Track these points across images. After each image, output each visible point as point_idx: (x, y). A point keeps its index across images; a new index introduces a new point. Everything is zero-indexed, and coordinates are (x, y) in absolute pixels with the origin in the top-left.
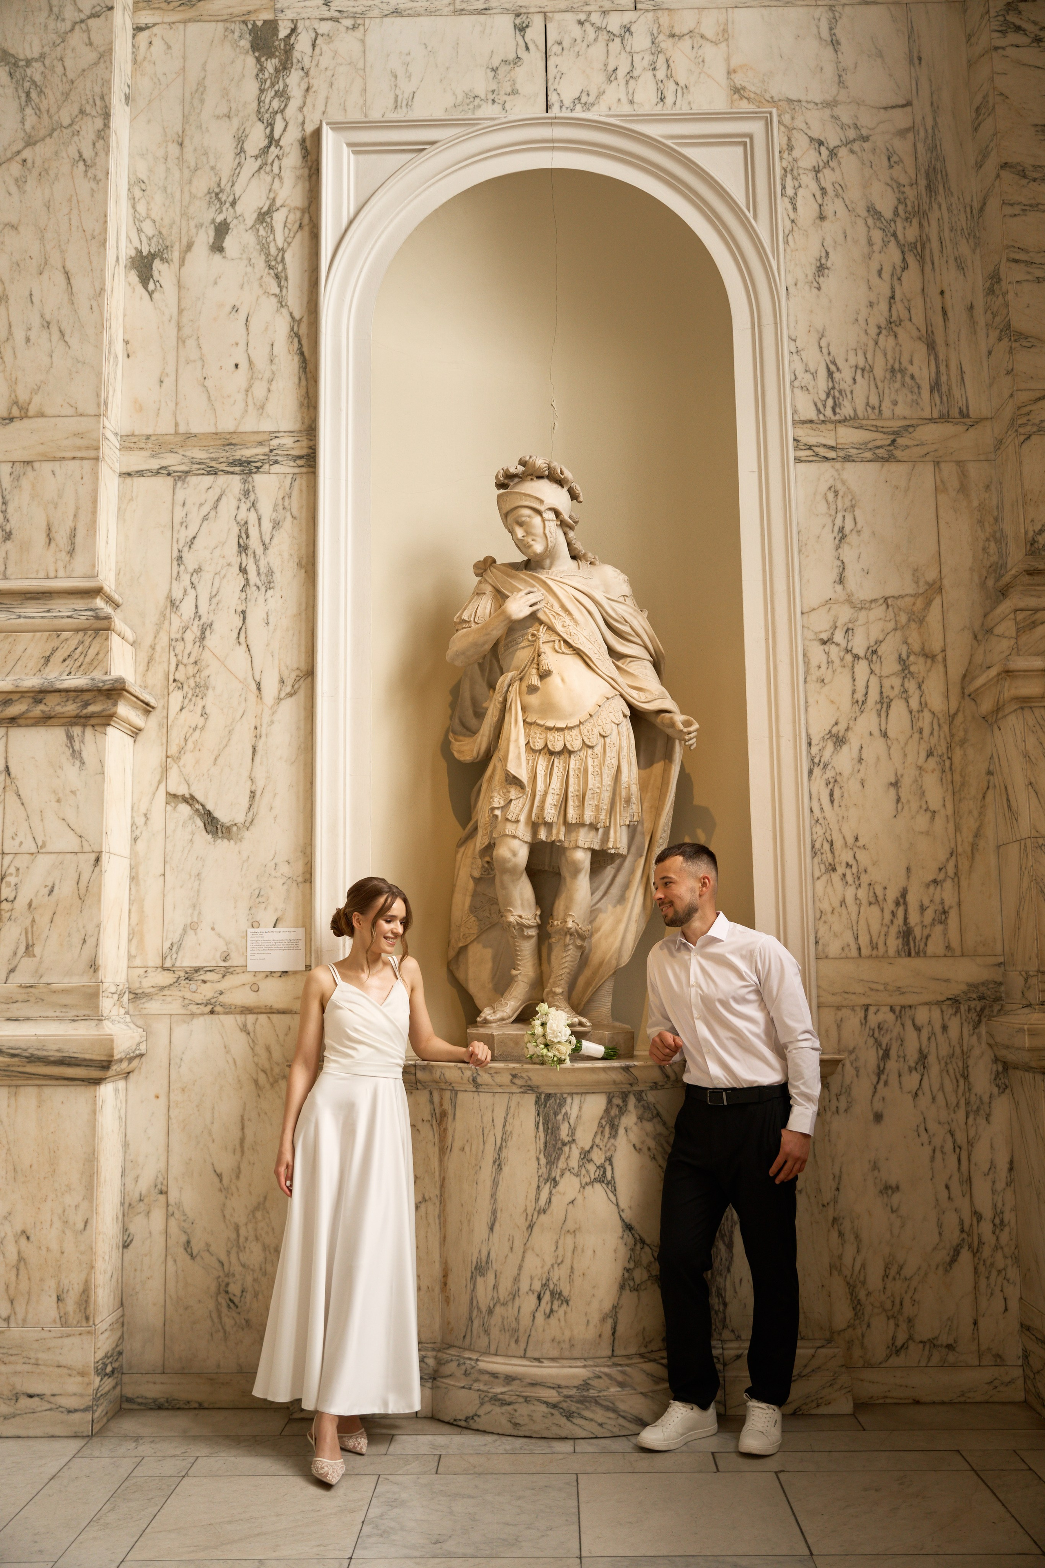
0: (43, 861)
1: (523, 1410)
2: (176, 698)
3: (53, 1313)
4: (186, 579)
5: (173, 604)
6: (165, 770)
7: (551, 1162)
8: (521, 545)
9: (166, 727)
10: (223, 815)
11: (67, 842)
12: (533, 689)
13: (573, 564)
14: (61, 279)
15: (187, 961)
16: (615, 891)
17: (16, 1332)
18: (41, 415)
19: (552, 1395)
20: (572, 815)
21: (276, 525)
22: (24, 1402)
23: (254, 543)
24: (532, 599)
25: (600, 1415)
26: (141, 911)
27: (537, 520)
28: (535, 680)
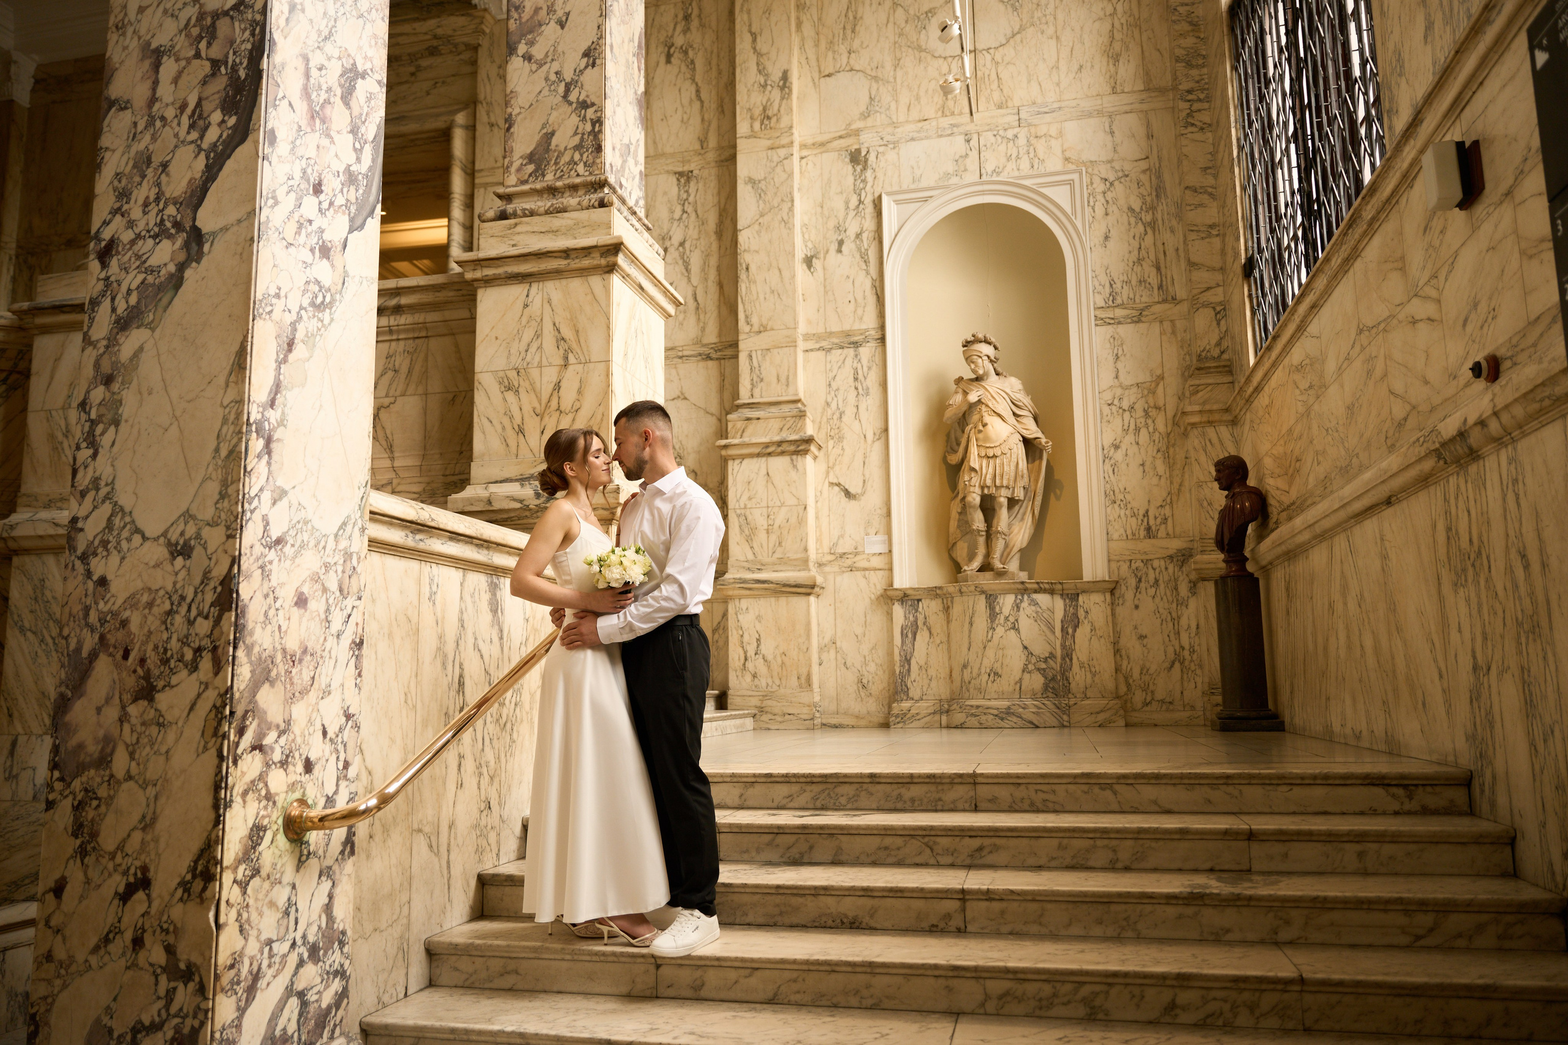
0: (784, 510)
1: (984, 718)
2: (831, 443)
3: (797, 684)
4: (833, 393)
5: (828, 404)
6: (828, 473)
7: (992, 622)
8: (974, 371)
9: (827, 455)
10: (852, 490)
11: (792, 501)
12: (980, 431)
13: (997, 377)
14: (777, 272)
15: (840, 550)
16: (1019, 516)
17: (782, 691)
18: (772, 329)
19: (995, 712)
20: (998, 483)
21: (869, 368)
22: (787, 717)
23: (860, 376)
24: (979, 393)
25: (1015, 719)
27: (980, 360)
28: (981, 428)
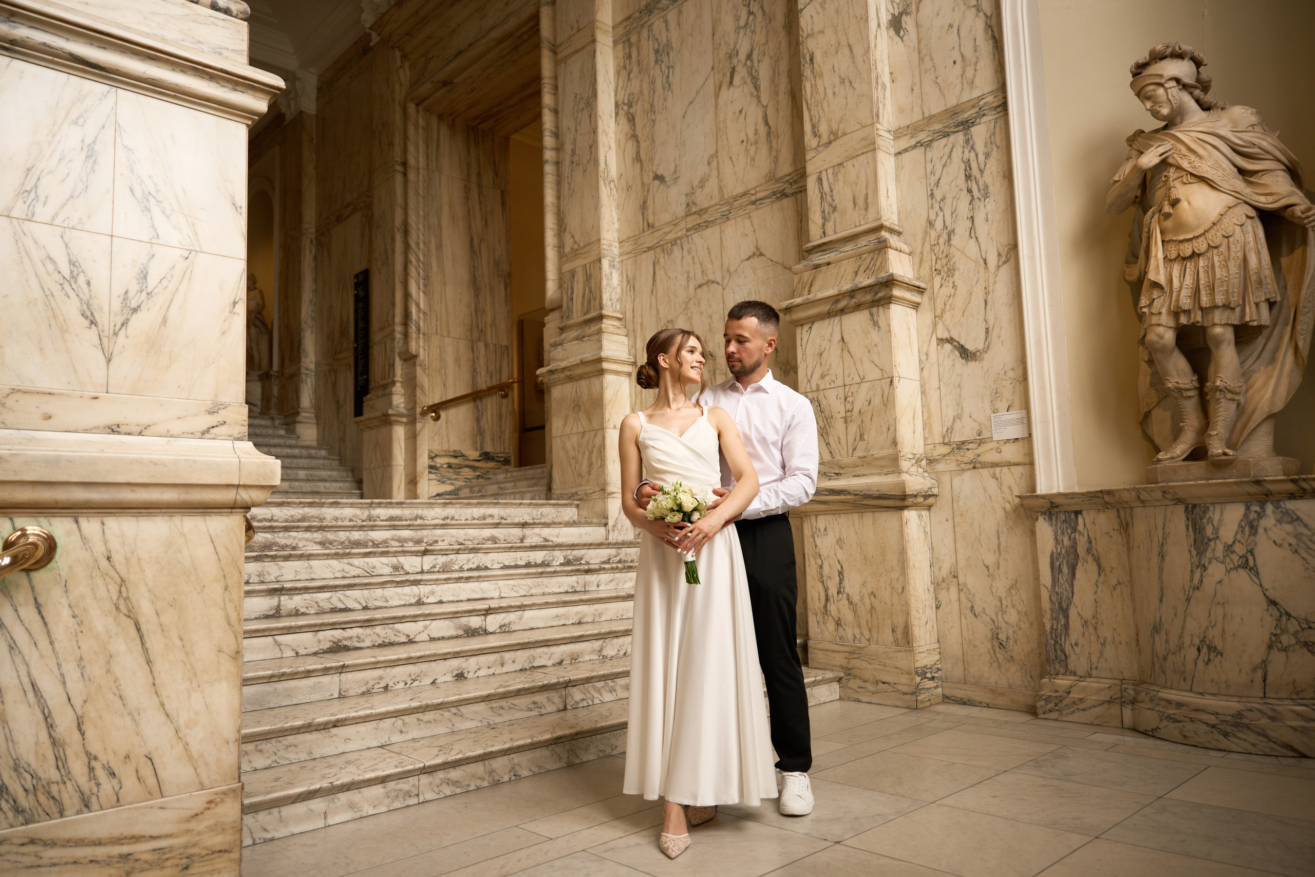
0: (865, 387)
1: (1189, 727)
2: (937, 280)
3: (891, 639)
4: (937, 206)
5: (931, 224)
6: (935, 325)
7: (1200, 554)
9: (933, 299)
10: (970, 346)
11: (874, 374)
12: (1168, 216)
14: (846, 51)
15: (957, 438)
17: (873, 647)
18: (845, 134)
19: (1212, 719)
20: (1205, 300)
21: (987, 155)
22: (881, 686)
23: (975, 172)
24: (1161, 150)
25: (1252, 738)
26: (929, 411)
27: (1161, 91)
28: (1167, 209)
